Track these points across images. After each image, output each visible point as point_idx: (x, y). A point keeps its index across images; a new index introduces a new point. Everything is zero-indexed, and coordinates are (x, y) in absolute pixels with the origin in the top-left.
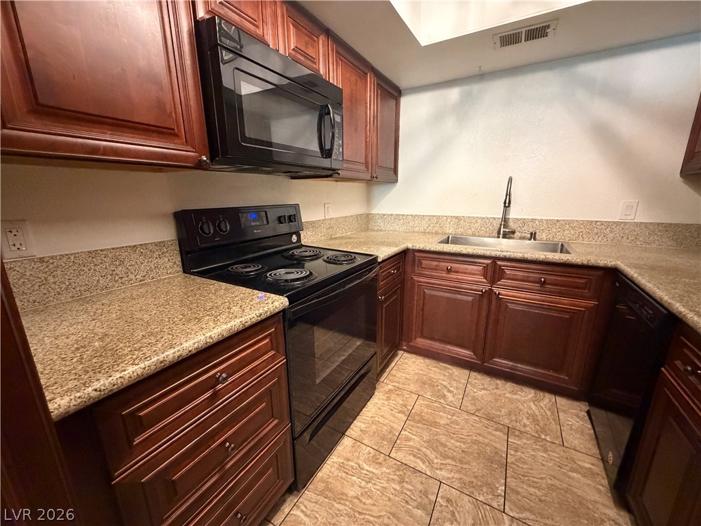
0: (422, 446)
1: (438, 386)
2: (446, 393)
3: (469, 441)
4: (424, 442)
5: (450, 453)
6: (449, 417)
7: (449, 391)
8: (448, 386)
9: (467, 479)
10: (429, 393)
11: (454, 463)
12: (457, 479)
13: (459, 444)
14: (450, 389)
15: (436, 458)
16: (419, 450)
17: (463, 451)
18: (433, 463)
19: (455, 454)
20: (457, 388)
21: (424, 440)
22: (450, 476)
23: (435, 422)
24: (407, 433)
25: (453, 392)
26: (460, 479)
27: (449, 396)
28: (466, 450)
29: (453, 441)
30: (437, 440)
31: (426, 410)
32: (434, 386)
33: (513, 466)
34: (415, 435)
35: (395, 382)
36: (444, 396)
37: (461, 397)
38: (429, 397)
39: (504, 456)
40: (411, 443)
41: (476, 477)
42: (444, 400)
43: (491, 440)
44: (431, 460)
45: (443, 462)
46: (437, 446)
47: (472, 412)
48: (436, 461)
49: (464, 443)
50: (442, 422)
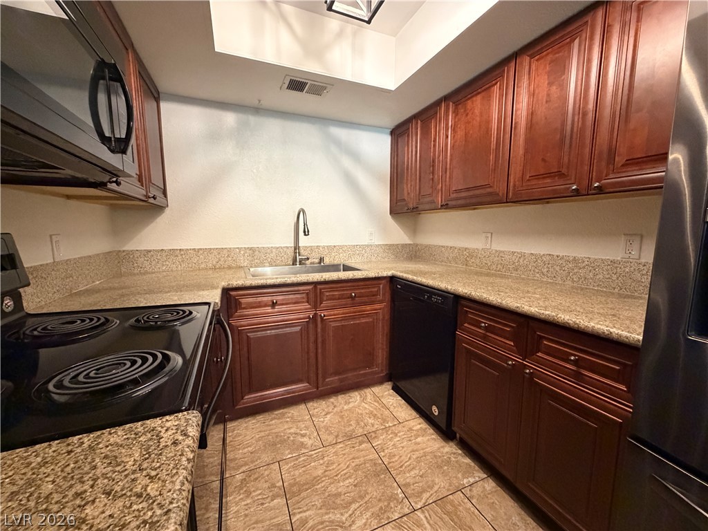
0: (323, 515)
1: (289, 437)
2: (302, 440)
3: (352, 471)
4: (321, 509)
5: (347, 498)
6: (321, 462)
7: (303, 436)
8: (298, 431)
9: (376, 509)
10: (287, 452)
11: (358, 505)
12: (371, 517)
13: (347, 482)
14: (302, 432)
15: (342, 514)
16: (322, 523)
17: (355, 486)
18: (344, 523)
19: (352, 494)
20: (307, 428)
21: (319, 506)
22: (364, 521)
23: (315, 478)
24: (298, 516)
25: (306, 434)
26: (372, 514)
27: (305, 440)
28: (356, 481)
29: (342, 484)
30: (329, 495)
31: (297, 473)
32: (285, 440)
33: (391, 465)
34: (307, 510)
35: (242, 466)
36: (302, 445)
37: (316, 434)
38: (289, 456)
39: (381, 462)
40: (311, 523)
41: (380, 500)
42: (305, 448)
43: (364, 457)
44: (339, 522)
45: (350, 512)
46: (334, 502)
47: (334, 442)
48: (344, 519)
49: (350, 477)
50: (320, 472)
